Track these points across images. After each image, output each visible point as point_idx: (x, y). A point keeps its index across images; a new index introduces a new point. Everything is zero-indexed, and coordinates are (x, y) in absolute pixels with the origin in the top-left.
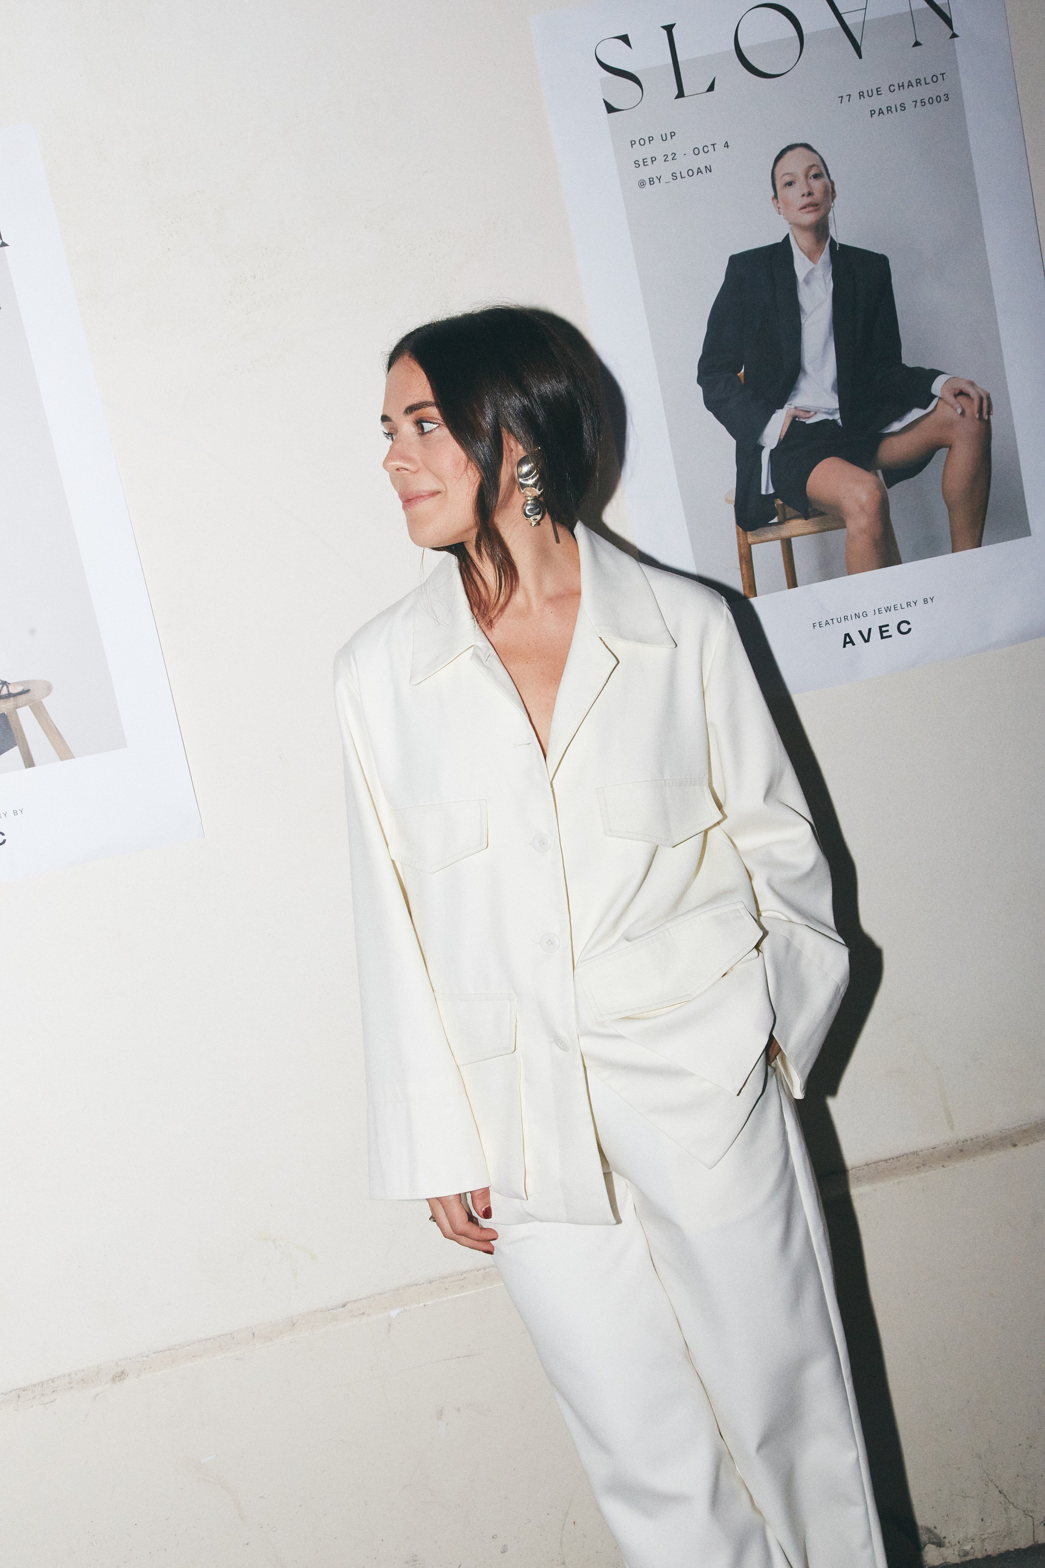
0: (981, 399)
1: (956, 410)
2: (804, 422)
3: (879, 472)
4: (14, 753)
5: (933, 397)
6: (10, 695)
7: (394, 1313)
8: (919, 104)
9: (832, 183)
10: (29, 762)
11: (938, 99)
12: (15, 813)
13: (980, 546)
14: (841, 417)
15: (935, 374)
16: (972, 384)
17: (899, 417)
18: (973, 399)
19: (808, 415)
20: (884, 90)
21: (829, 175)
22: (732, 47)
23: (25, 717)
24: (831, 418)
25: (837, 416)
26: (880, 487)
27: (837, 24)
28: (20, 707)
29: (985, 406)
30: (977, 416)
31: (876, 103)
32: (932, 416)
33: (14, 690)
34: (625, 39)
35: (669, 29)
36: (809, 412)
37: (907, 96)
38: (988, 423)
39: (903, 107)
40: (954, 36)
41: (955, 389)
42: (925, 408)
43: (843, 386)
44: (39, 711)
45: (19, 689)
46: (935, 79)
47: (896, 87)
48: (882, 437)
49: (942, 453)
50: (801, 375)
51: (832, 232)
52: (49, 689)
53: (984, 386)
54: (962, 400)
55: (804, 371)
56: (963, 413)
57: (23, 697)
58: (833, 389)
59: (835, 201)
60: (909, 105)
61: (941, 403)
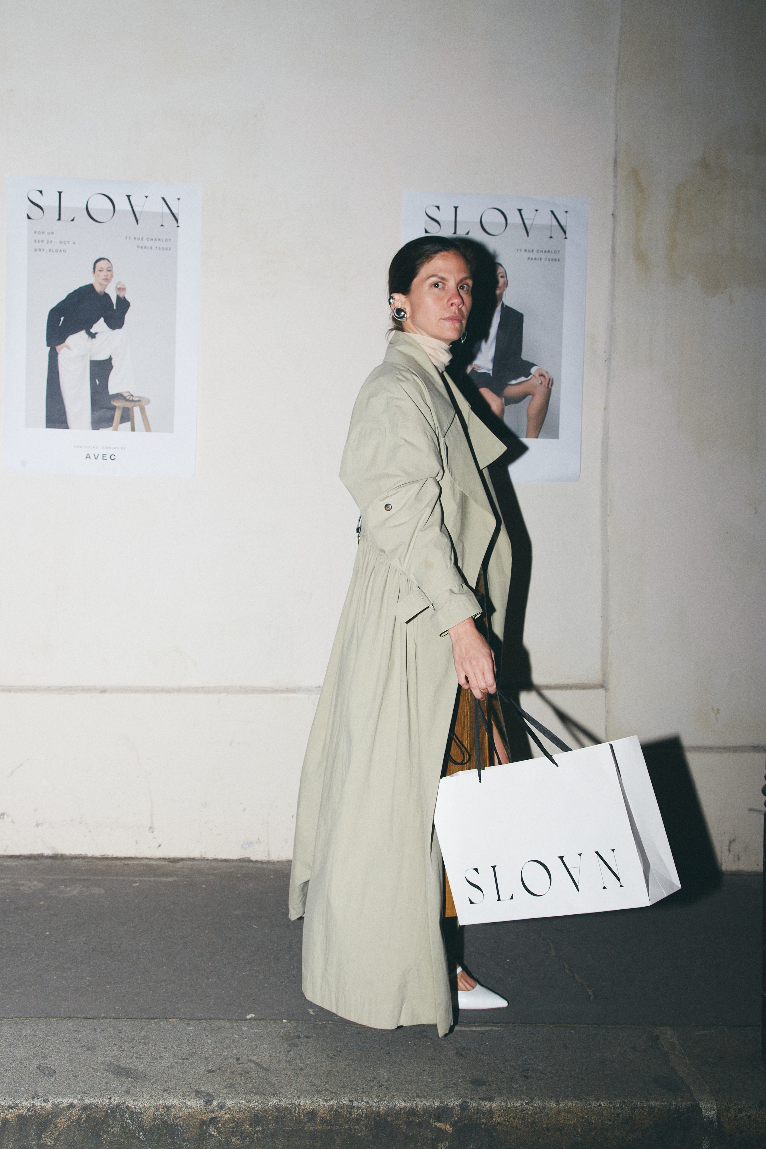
0: (550, 380)
1: (538, 382)
2: (477, 372)
3: (503, 399)
4: (128, 424)
5: (530, 374)
6: (132, 401)
7: (222, 695)
8: (547, 259)
9: (507, 281)
10: (133, 429)
11: (555, 260)
12: (122, 448)
13: (537, 438)
14: (493, 373)
15: (533, 365)
16: (547, 373)
17: (516, 378)
18: (546, 379)
19: (479, 368)
20: (535, 251)
21: (507, 278)
22: (479, 221)
23: (136, 411)
24: (488, 372)
25: (491, 372)
26: (502, 404)
27: (521, 222)
28: (136, 406)
29: (550, 383)
30: (547, 386)
31: (531, 255)
32: (530, 381)
33: (135, 399)
34: (438, 207)
35: (456, 208)
36: (480, 367)
37: (543, 256)
38: (550, 390)
39: (541, 259)
40: (566, 238)
41: (539, 373)
42: (527, 377)
43: (496, 360)
44: (143, 410)
45: (137, 399)
46: (555, 252)
47: (540, 251)
48: (507, 385)
49: (529, 397)
50: (480, 352)
51: (503, 300)
52: (149, 402)
53: (552, 374)
54: (542, 378)
55: (481, 351)
56: (541, 383)
57: (138, 403)
58: (492, 361)
59: (508, 288)
60: (543, 259)
61: (533, 377)
